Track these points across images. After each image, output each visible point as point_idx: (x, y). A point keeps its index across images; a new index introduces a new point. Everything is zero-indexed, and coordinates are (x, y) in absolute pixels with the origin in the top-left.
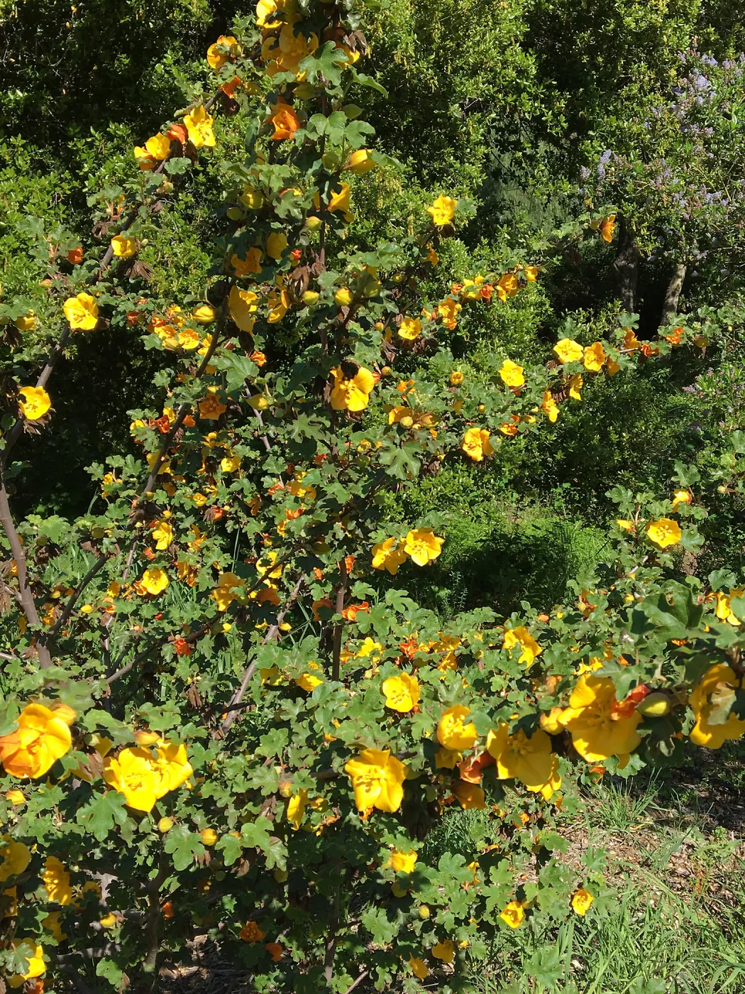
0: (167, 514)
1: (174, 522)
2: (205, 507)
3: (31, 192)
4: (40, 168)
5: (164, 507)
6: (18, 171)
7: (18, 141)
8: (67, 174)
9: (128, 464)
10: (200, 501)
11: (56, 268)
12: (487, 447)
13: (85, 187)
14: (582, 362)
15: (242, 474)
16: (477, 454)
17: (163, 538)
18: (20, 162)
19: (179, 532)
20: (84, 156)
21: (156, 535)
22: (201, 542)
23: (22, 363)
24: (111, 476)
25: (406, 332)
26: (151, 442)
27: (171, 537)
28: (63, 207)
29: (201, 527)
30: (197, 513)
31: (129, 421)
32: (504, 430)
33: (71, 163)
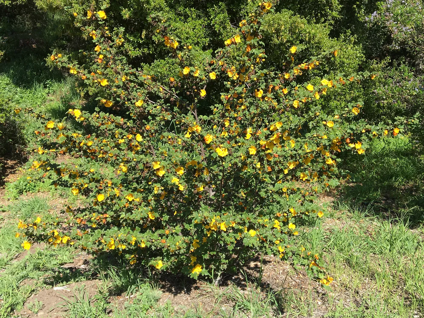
0: (228, 118)
1: (230, 121)
2: (237, 117)
3: (196, 26)
4: (199, 17)
5: (227, 117)
6: (193, 19)
7: (193, 9)
8: (206, 19)
9: (220, 106)
10: (236, 115)
11: (208, 65)
12: (298, 105)
13: (211, 23)
14: (327, 85)
15: (246, 109)
16: (296, 106)
17: (227, 124)
18: (193, 16)
19: (230, 123)
20: (212, 13)
21: (225, 123)
22: (236, 126)
23: (201, 85)
24: (216, 109)
25: (286, 76)
26: (225, 102)
27: (229, 124)
28: (204, 29)
29: (236, 122)
30: (235, 118)
31: (220, 95)
32: (303, 101)
33: (207, 15)
